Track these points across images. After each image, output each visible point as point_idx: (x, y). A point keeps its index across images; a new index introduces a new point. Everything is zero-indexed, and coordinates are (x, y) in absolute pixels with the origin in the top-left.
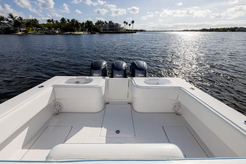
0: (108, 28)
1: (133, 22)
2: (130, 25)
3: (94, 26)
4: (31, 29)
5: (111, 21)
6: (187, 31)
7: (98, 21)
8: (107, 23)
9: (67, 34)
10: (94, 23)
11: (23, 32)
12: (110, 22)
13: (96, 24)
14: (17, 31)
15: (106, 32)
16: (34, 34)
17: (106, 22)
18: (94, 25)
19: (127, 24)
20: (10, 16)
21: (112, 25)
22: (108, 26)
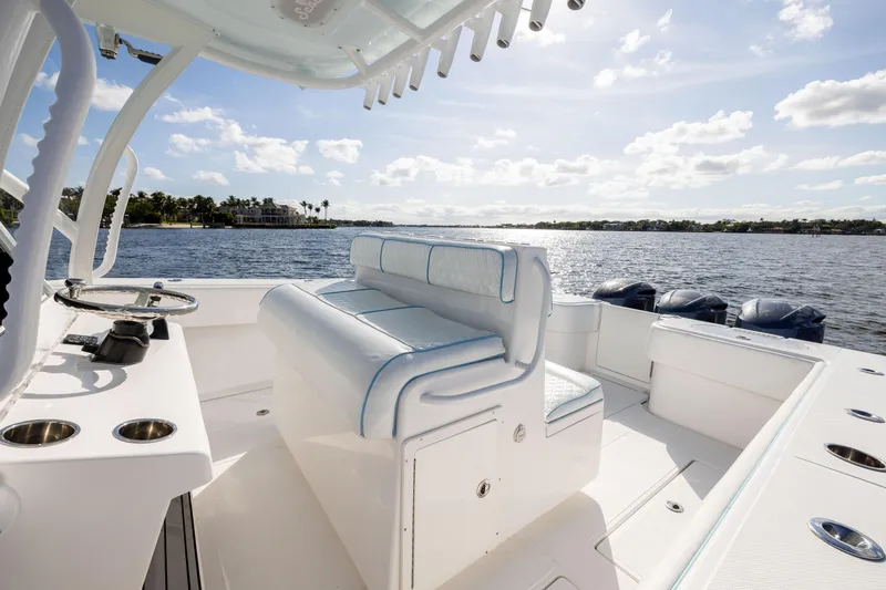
0: (259, 215)
1: (326, 204)
2: (318, 210)
3: (218, 209)
5: (271, 200)
6: (509, 226)
7: (232, 198)
8: (257, 204)
9: (139, 227)
10: (218, 203)
12: (268, 201)
13: (224, 204)
15: (251, 223)
17: (254, 200)
18: (218, 205)
19: (310, 207)
21: (270, 207)
22: (260, 211)
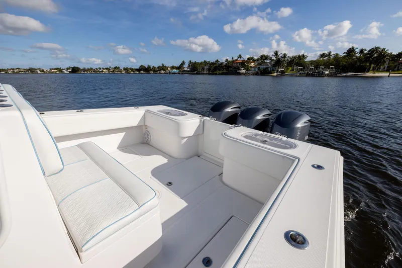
4: (290, 69)
11: (278, 73)
14: (273, 72)
16: (291, 75)
20: (275, 53)
